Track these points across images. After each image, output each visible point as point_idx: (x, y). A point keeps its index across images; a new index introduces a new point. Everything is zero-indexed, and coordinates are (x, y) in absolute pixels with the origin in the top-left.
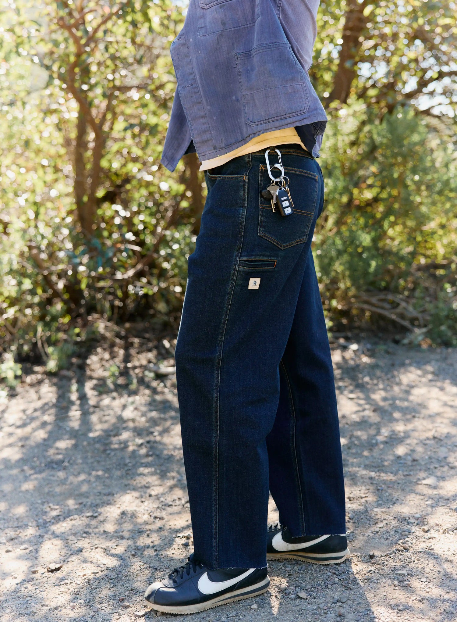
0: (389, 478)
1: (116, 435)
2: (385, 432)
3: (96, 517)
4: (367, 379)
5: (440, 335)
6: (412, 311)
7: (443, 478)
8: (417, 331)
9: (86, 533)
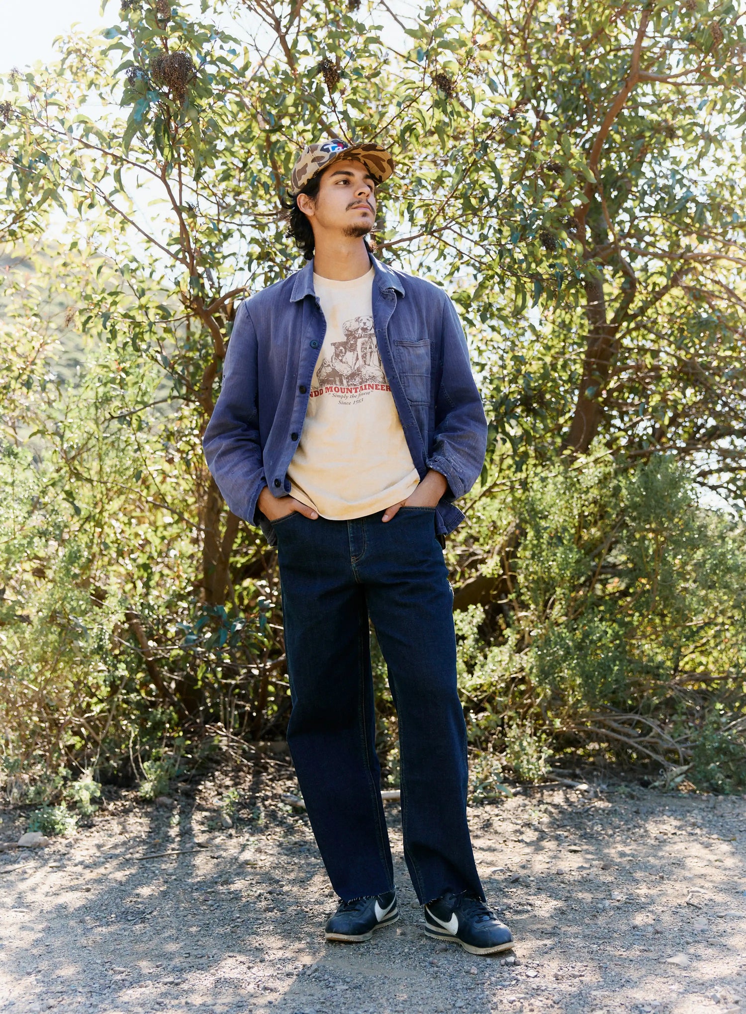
0: (618, 953)
1: (226, 882)
2: (619, 895)
3: (177, 984)
4: (598, 828)
5: (708, 777)
6: (668, 741)
7: (698, 957)
8: (676, 770)
9: (159, 1004)
